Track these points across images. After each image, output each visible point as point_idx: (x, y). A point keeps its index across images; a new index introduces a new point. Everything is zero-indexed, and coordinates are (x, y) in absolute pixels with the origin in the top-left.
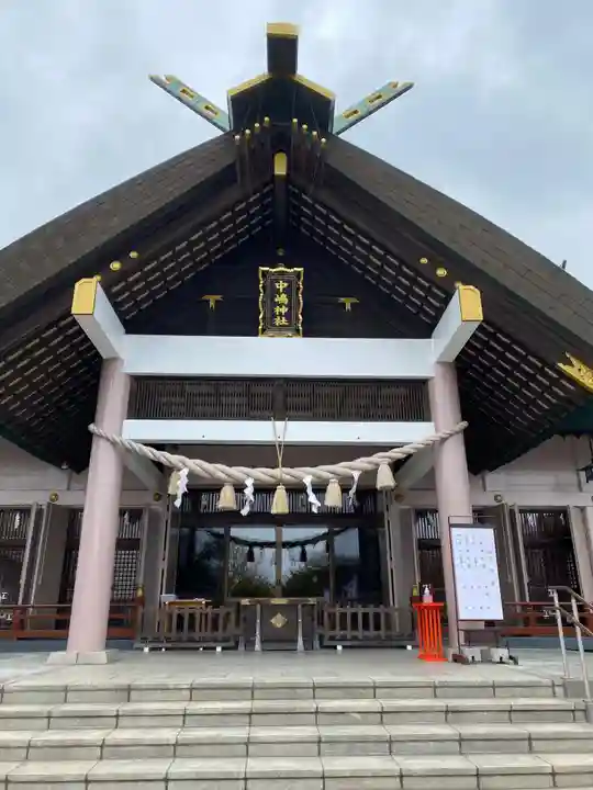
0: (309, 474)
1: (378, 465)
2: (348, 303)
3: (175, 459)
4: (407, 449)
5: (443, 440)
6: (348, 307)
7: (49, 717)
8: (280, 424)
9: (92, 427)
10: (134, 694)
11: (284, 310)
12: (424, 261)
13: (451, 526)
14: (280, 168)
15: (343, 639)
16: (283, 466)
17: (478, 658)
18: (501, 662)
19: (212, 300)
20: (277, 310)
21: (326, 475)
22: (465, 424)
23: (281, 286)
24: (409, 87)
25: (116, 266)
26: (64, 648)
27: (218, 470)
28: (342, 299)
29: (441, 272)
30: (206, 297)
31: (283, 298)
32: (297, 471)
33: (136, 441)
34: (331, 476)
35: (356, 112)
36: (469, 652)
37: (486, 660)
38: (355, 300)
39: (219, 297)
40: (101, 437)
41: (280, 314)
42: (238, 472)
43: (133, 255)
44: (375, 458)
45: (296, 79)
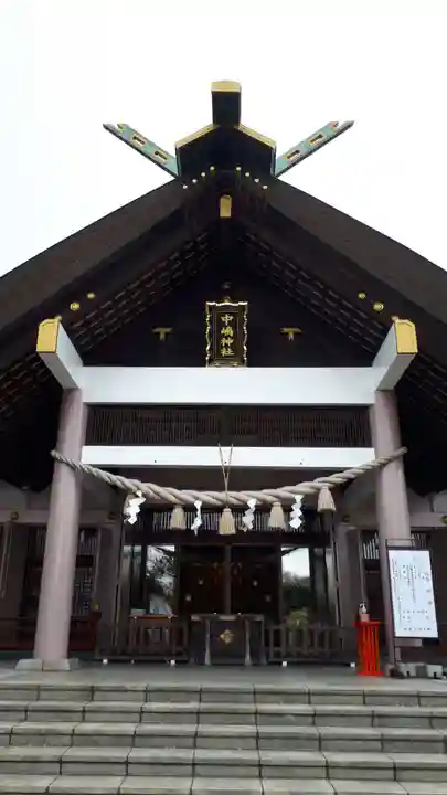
0: (253, 497)
1: (319, 490)
2: (291, 332)
3: (129, 483)
4: (347, 474)
5: (382, 466)
6: (291, 336)
7: (26, 711)
8: (226, 450)
9: (53, 453)
10: (97, 695)
11: (230, 342)
12: (362, 296)
13: (389, 548)
14: (225, 212)
15: (288, 656)
16: (230, 490)
17: (413, 673)
18: (435, 677)
19: (163, 332)
20: (224, 341)
21: (269, 498)
22: (403, 450)
23: (227, 319)
24: (349, 126)
25: (75, 306)
26: (31, 656)
27: (169, 493)
28: (285, 330)
29: (378, 307)
30: (157, 330)
31: (228, 331)
32: (243, 495)
33: (94, 466)
34: (275, 499)
35: (297, 152)
36: (404, 668)
37: (422, 675)
38: (297, 330)
39: (168, 330)
40: (62, 462)
41: (226, 345)
42: (187, 495)
43: (91, 296)
44: (317, 483)
45: (240, 128)
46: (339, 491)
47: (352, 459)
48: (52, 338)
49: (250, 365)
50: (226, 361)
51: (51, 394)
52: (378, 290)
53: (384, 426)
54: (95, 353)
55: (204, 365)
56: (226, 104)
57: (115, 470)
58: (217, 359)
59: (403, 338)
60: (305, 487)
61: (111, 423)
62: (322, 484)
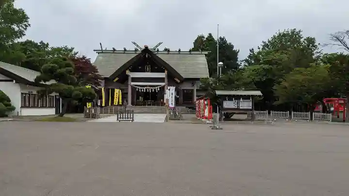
5: (165, 85)
9: (128, 83)
16: (148, 87)
25: (130, 68)
27: (141, 88)
30: (139, 67)
31: (148, 68)
33: (133, 85)
34: (153, 88)
38: (157, 67)
39: (141, 67)
41: (148, 70)
43: (132, 67)
46: (160, 88)
47: (163, 84)
48: (128, 72)
49: (151, 72)
50: (149, 72)
51: (128, 76)
52: (164, 67)
53: (166, 80)
54: (132, 71)
55: (145, 72)
56: (146, 48)
57: (136, 85)
58: (147, 72)
59: (166, 72)
60: (156, 88)
61: (134, 80)
62: (158, 87)
